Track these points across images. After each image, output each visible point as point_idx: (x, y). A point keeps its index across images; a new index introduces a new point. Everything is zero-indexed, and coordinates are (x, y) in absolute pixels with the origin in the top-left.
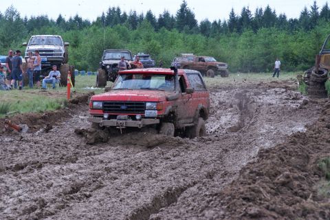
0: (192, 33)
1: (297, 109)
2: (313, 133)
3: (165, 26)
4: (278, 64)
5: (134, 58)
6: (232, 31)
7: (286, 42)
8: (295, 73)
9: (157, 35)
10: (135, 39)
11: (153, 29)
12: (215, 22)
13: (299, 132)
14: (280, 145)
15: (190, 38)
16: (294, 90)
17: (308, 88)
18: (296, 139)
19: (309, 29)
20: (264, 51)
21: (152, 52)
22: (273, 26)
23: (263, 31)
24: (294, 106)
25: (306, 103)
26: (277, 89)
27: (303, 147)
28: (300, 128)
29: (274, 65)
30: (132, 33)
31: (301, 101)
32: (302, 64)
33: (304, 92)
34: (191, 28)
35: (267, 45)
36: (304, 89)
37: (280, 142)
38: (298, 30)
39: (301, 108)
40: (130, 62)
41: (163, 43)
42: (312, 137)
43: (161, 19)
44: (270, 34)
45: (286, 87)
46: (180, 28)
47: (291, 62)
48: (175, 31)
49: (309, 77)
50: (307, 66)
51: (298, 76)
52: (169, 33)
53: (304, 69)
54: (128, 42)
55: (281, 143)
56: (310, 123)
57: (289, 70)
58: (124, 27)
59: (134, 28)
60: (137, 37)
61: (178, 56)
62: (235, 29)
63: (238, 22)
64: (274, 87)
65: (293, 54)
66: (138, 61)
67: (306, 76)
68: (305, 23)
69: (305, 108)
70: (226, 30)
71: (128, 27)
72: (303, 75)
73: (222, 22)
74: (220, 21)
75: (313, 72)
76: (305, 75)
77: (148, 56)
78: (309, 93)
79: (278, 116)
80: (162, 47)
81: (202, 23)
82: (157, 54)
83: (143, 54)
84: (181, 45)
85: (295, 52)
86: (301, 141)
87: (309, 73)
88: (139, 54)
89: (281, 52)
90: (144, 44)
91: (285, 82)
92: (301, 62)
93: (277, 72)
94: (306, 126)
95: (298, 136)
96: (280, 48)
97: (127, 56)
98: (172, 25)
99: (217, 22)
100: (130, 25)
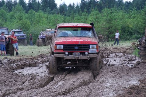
0: (53, 13)
1: (132, 68)
2: (144, 85)
3: (33, 8)
4: (117, 35)
5: (10, 33)
6: (83, 11)
7: (123, 19)
8: (131, 41)
9: (27, 15)
10: (11, 18)
11: (24, 11)
12: (70, 5)
13: (134, 85)
14: (120, 95)
15: (52, 17)
16: (130, 54)
17: (140, 52)
18: (132, 91)
19: (139, 9)
20: (107, 26)
21: (24, 28)
22: (113, 7)
23: (106, 11)
24: (130, 66)
25: (139, 63)
26: (118, 54)
27: (137, 96)
28: (135, 82)
29: (115, 36)
30: (8, 15)
31: (135, 62)
32: (136, 35)
33: (137, 55)
34: (52, 10)
35: (109, 21)
36: (137, 53)
37: (121, 92)
38: (132, 10)
39: (135, 67)
40: (7, 36)
41: (32, 21)
42: (144, 89)
43: (30, 4)
44: (111, 13)
45: (124, 52)
46: (44, 10)
47: (127, 34)
48: (41, 13)
49: (140, 44)
50: (139, 36)
51: (133, 44)
52: (36, 13)
53: (137, 38)
54: (6, 21)
55: (121, 93)
56: (142, 78)
57: (126, 39)
58: (3, 10)
59: (10, 10)
60: (12, 17)
61: (43, 30)
62: (85, 10)
63: (87, 4)
64: (115, 52)
65: (128, 27)
66: (13, 35)
67: (138, 43)
68: (137, 4)
69: (138, 67)
70: (79, 11)
71: (5, 10)
72: (136, 43)
73: (75, 5)
74: (74, 4)
75: (143, 41)
76: (137, 42)
77: (21, 31)
78: (141, 56)
79: (119, 73)
80: (31, 24)
81: (60, 6)
82: (28, 29)
83: (17, 30)
84: (45, 22)
85: (130, 26)
86: (135, 92)
87: (141, 41)
88: (14, 30)
89: (120, 26)
90: (17, 22)
91: (123, 48)
92: (134, 33)
93: (117, 41)
94: (139, 81)
95: (133, 88)
96: (119, 23)
97: (5, 32)
98: (39, 8)
99: (72, 5)
100: (7, 9)
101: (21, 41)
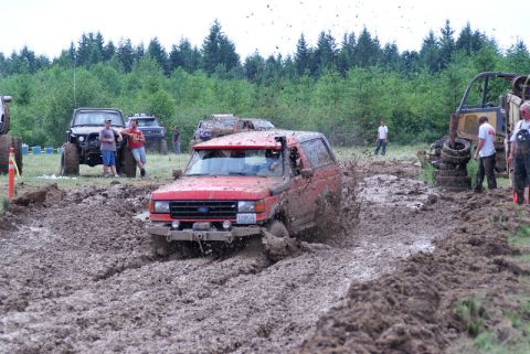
0: (230, 77)
1: (417, 212)
2: (446, 254)
3: (182, 64)
4: (383, 131)
5: (127, 124)
6: (301, 73)
7: (397, 92)
8: (415, 147)
9: (168, 81)
10: (130, 88)
11: (162, 71)
12: (272, 59)
13: (421, 252)
14: (388, 275)
15: (228, 85)
16: (412, 177)
17: (437, 173)
18: (416, 265)
19: (436, 70)
20: (359, 110)
21: (160, 112)
22: (374, 65)
23: (355, 74)
24: (412, 206)
25: (433, 200)
26: (383, 177)
27: (429, 278)
28: (423, 245)
30: (124, 79)
31: (424, 197)
32: (427, 132)
33: (430, 181)
34: (229, 68)
35: (364, 98)
36: (430, 175)
37: (389, 270)
38: (419, 72)
39: (424, 209)
40: (119, 131)
41: (180, 97)
42: (444, 261)
43: (175, 54)
44: (369, 79)
45: (399, 173)
46: (209, 68)
47: (406, 128)
48: (201, 75)
49: (438, 155)
50: (435, 134)
51: (419, 153)
52: (191, 77)
53: (430, 140)
54: (117, 93)
55: (389, 272)
56: (441, 235)
57: (404, 143)
58: (109, 68)
59: (128, 69)
60: (133, 85)
61: (205, 118)
62: (307, 70)
63: (312, 56)
64: (377, 173)
65: (410, 113)
66: (134, 128)
67: (433, 152)
68: (432, 58)
69: (432, 210)
70: (291, 72)
71: (116, 67)
72: (428, 151)
73: (284, 58)
74: (280, 56)
75: (445, 146)
76: (430, 150)
77: (153, 120)
78: (440, 183)
79: (384, 223)
80: (178, 103)
81: (248, 60)
82: (169, 115)
83: (143, 116)
84: (212, 98)
85: (414, 110)
86: (425, 268)
87: (439, 147)
88: (136, 116)
89: (390, 110)
90: (145, 97)
91: (396, 163)
92: (424, 128)
93: (382, 146)
94: (434, 242)
95: (419, 259)
96: (388, 104)
97: (115, 120)
98: (196, 63)
99: (276, 58)
100: (121, 64)
101: (154, 143)
